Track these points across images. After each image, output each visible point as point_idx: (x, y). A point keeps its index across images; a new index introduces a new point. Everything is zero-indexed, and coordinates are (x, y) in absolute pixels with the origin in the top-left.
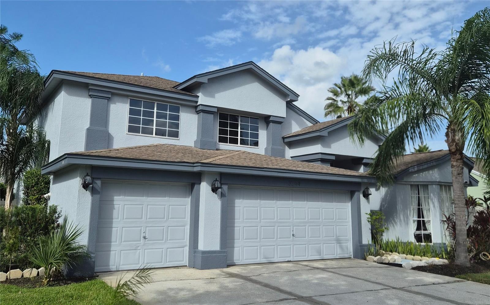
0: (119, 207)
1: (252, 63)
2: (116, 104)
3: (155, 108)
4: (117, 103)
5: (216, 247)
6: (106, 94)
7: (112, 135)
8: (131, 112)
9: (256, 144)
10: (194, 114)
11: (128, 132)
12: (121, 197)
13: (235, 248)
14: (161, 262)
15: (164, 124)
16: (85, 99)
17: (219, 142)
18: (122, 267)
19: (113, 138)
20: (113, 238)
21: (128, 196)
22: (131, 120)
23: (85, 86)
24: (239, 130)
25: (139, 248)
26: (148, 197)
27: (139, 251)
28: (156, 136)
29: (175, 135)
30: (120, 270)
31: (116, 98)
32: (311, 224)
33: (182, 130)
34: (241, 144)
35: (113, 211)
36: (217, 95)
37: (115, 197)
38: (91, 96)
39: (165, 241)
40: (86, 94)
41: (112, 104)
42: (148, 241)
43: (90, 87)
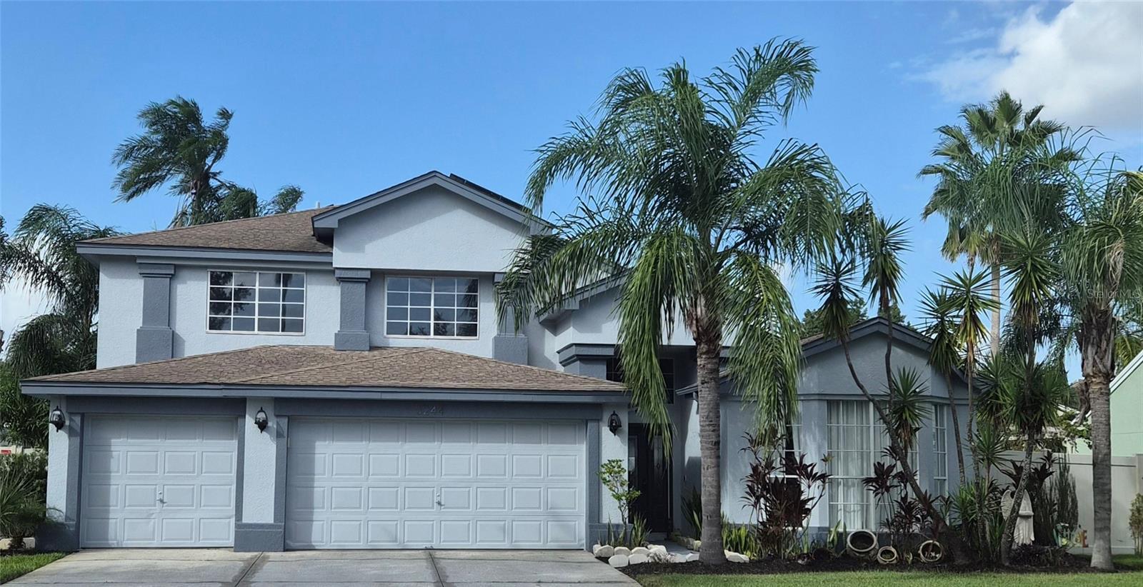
0: (119, 455)
1: (437, 174)
2: (186, 283)
3: (257, 284)
4: (188, 282)
5: (269, 518)
6: (165, 269)
7: (181, 336)
8: (215, 294)
9: (470, 331)
10: (334, 285)
11: (210, 329)
12: (122, 440)
13: (314, 523)
14: (191, 539)
15: (274, 311)
16: (135, 280)
17: (387, 334)
18: (126, 543)
19: (184, 341)
20: (112, 501)
21: (132, 438)
22: (215, 308)
23: (131, 260)
24: (432, 307)
25: (154, 516)
26: (166, 439)
27: (153, 520)
28: (260, 333)
29: (298, 327)
30: (124, 546)
31: (184, 274)
32: (483, 484)
33: (309, 317)
34: (435, 334)
35: (110, 462)
36: (369, 247)
37: (113, 441)
38: (144, 275)
39: (196, 508)
40: (137, 271)
41: (180, 284)
42: (166, 506)
43: (138, 261)
